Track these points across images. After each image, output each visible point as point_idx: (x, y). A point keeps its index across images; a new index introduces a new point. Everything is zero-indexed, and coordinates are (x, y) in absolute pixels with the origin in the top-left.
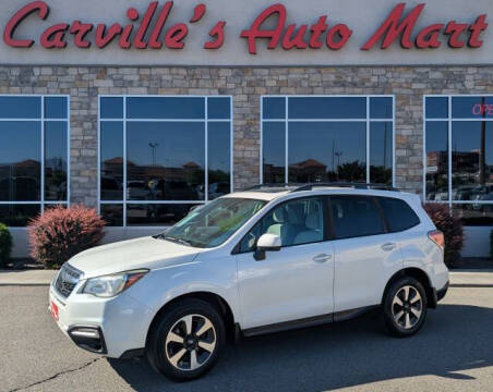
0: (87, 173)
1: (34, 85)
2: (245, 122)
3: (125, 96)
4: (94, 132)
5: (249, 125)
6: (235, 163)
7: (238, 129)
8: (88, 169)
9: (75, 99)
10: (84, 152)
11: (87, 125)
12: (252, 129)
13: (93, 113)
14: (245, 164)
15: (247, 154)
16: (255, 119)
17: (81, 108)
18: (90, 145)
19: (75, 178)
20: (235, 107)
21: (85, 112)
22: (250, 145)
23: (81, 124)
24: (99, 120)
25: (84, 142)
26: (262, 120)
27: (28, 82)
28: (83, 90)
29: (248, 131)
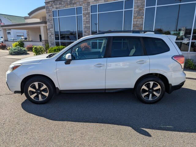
0: (87, 32)
1: (74, 4)
2: (138, 9)
3: (98, 4)
4: (89, 18)
5: (140, 10)
6: (133, 26)
7: (135, 12)
8: (88, 30)
9: (84, 7)
10: (87, 25)
11: (87, 16)
12: (141, 12)
13: (89, 11)
14: (137, 26)
15: (138, 23)
16: (142, 7)
17: (85, 10)
18: (88, 23)
19: (84, 34)
20: (135, 3)
21: (86, 12)
22: (139, 18)
23: (86, 16)
24: (91, 14)
25: (87, 22)
26: (145, 7)
27: (72, 3)
28: (86, 4)
29: (139, 13)
